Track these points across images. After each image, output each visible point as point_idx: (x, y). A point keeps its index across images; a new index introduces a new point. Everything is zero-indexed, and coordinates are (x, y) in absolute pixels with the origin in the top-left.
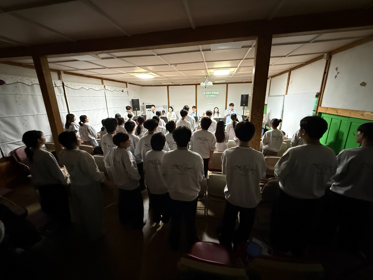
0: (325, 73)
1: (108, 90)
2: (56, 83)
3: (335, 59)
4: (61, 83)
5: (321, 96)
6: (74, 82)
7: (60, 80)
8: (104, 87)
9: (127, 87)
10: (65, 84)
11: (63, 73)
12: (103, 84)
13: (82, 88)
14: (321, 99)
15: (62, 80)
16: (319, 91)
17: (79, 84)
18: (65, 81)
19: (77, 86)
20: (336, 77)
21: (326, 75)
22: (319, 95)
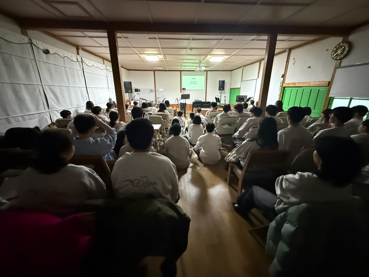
0: (287, 62)
1: (108, 70)
3: (293, 53)
4: (80, 58)
5: (285, 77)
7: (79, 55)
10: (82, 59)
12: (104, 63)
13: (93, 65)
14: (285, 78)
16: (283, 73)
17: (91, 61)
18: (83, 57)
19: (90, 63)
20: (294, 64)
21: (287, 63)
22: (283, 76)
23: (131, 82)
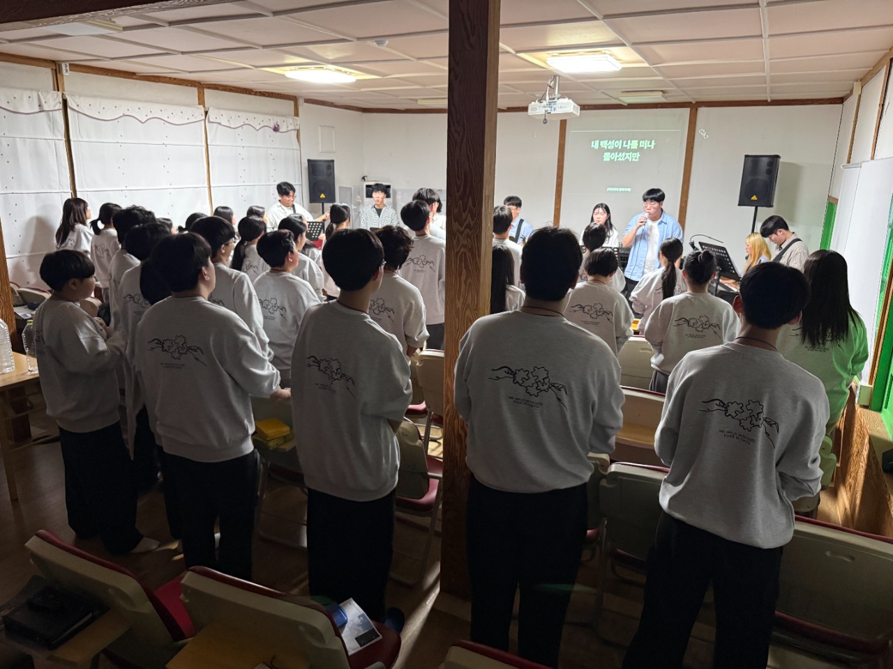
1: (220, 124)
2: (43, 101)
4: (57, 101)
6: (102, 97)
7: (58, 90)
8: (206, 113)
9: (297, 114)
10: (70, 103)
11: (67, 71)
12: (201, 101)
13: (124, 115)
15: (63, 90)
17: (117, 103)
18: (72, 95)
19: (110, 109)
23: (333, 161)
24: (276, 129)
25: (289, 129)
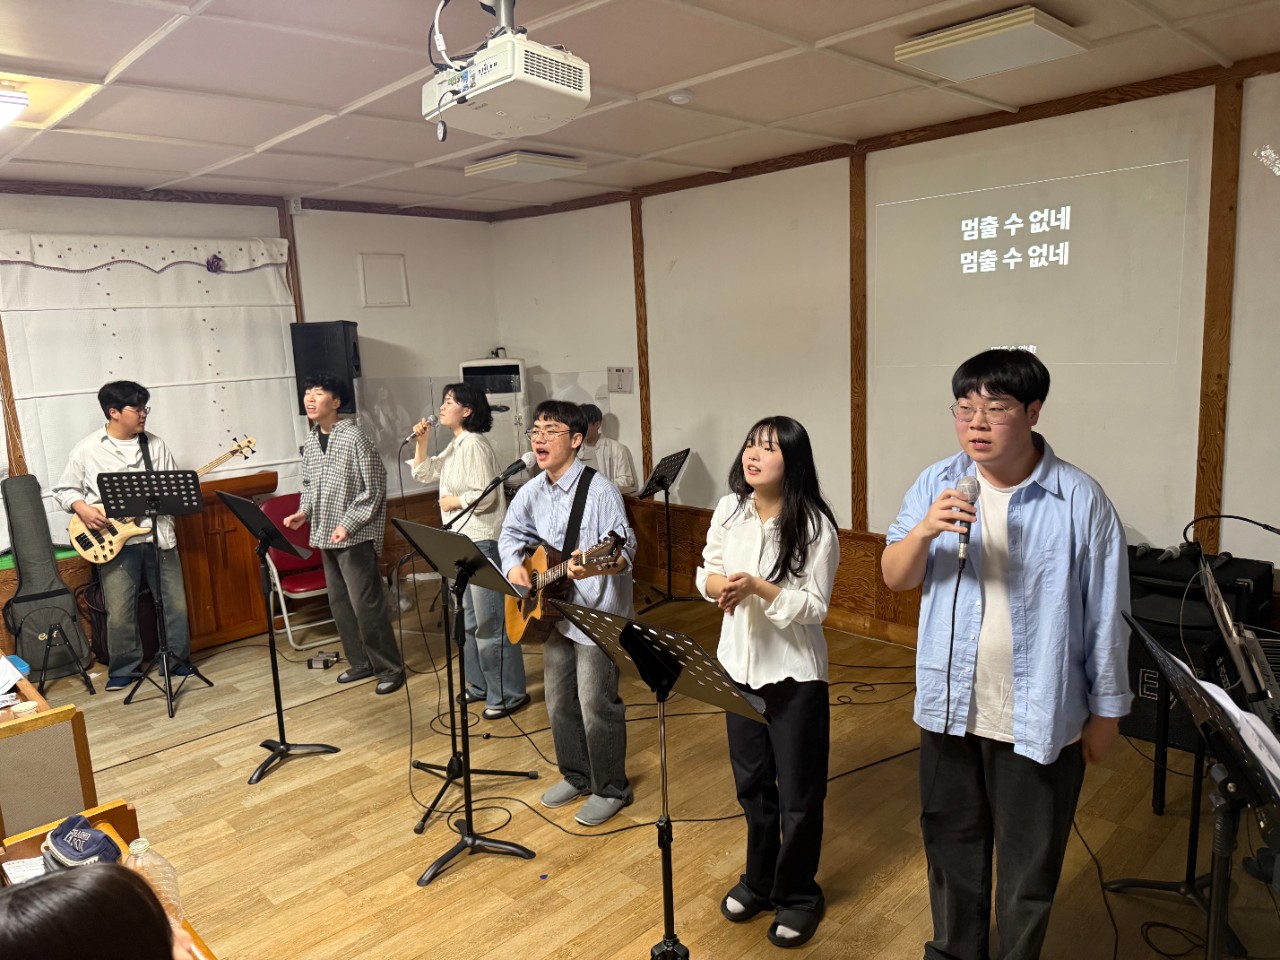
9: (286, 234)
24: (214, 265)
25: (258, 264)
